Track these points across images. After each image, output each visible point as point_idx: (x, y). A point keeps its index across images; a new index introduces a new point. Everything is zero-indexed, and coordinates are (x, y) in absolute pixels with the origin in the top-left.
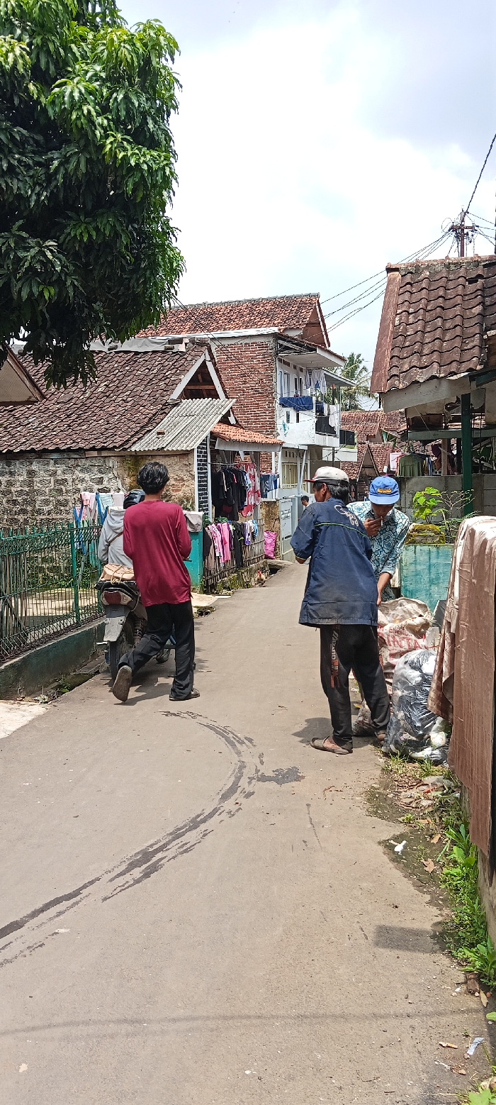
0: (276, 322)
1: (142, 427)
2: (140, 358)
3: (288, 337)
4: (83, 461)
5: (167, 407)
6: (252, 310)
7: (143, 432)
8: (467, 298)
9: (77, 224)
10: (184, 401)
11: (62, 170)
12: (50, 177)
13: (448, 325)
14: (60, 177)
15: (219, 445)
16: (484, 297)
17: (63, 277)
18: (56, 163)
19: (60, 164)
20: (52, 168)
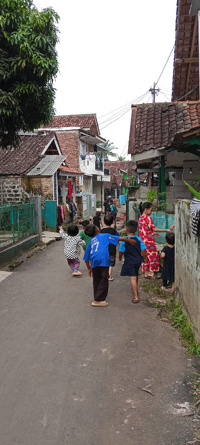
0: (79, 125)
1: (31, 166)
2: (28, 138)
3: (84, 131)
4: (7, 179)
5: (40, 158)
6: (69, 120)
7: (31, 168)
8: (162, 118)
9: (20, 87)
10: (47, 156)
11: (16, 66)
12: (11, 68)
13: (156, 129)
14: (15, 68)
15: (61, 174)
16: (169, 118)
17: (15, 107)
18: (13, 63)
19: (15, 63)
20: (12, 64)
